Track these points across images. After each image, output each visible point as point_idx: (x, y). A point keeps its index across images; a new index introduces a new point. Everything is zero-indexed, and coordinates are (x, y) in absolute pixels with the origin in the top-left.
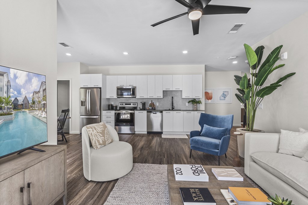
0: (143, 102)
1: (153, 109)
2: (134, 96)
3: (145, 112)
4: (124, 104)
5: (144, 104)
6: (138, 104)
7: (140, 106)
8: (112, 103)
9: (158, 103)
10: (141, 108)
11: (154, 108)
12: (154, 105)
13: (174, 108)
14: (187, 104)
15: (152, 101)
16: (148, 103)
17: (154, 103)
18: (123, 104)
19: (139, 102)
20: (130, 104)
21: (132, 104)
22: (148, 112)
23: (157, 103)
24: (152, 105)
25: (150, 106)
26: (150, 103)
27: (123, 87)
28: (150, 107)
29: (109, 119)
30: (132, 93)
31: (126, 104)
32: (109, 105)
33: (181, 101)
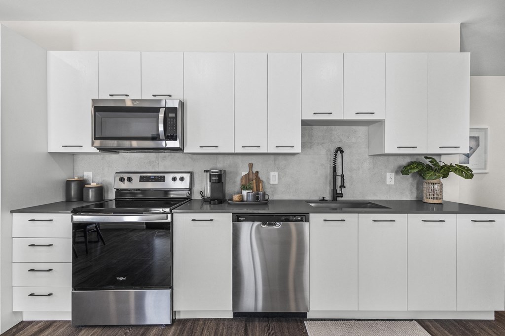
0: (215, 172)
1: (257, 198)
2: (175, 144)
3: (224, 219)
4: (135, 178)
5: (218, 179)
6: (196, 177)
7: (204, 187)
8: (88, 175)
9: (276, 174)
10: (208, 193)
11: (261, 198)
12: (258, 180)
13: (341, 195)
14: (390, 178)
15: (251, 166)
16: (237, 173)
17: (260, 175)
18: (130, 180)
19: (199, 168)
20: (162, 179)
21: (169, 177)
22: (237, 218)
23: (272, 174)
24: (253, 181)
25: (244, 187)
26: (244, 174)
27: (123, 101)
28: (245, 193)
29: (42, 257)
30: (161, 128)
31: (143, 179)
32: (68, 183)
33: (366, 165)
